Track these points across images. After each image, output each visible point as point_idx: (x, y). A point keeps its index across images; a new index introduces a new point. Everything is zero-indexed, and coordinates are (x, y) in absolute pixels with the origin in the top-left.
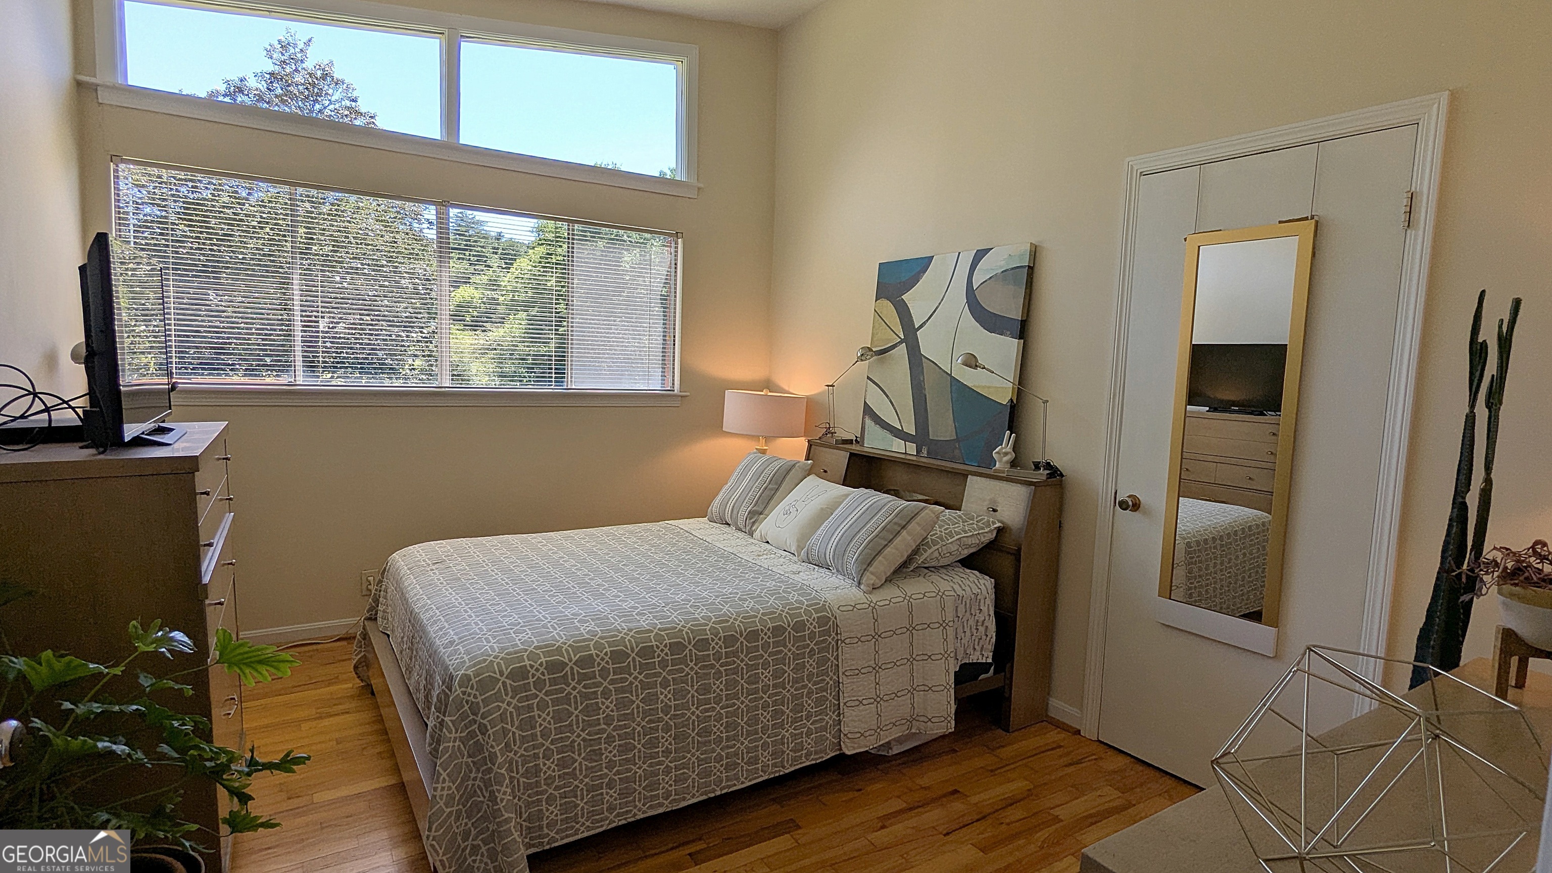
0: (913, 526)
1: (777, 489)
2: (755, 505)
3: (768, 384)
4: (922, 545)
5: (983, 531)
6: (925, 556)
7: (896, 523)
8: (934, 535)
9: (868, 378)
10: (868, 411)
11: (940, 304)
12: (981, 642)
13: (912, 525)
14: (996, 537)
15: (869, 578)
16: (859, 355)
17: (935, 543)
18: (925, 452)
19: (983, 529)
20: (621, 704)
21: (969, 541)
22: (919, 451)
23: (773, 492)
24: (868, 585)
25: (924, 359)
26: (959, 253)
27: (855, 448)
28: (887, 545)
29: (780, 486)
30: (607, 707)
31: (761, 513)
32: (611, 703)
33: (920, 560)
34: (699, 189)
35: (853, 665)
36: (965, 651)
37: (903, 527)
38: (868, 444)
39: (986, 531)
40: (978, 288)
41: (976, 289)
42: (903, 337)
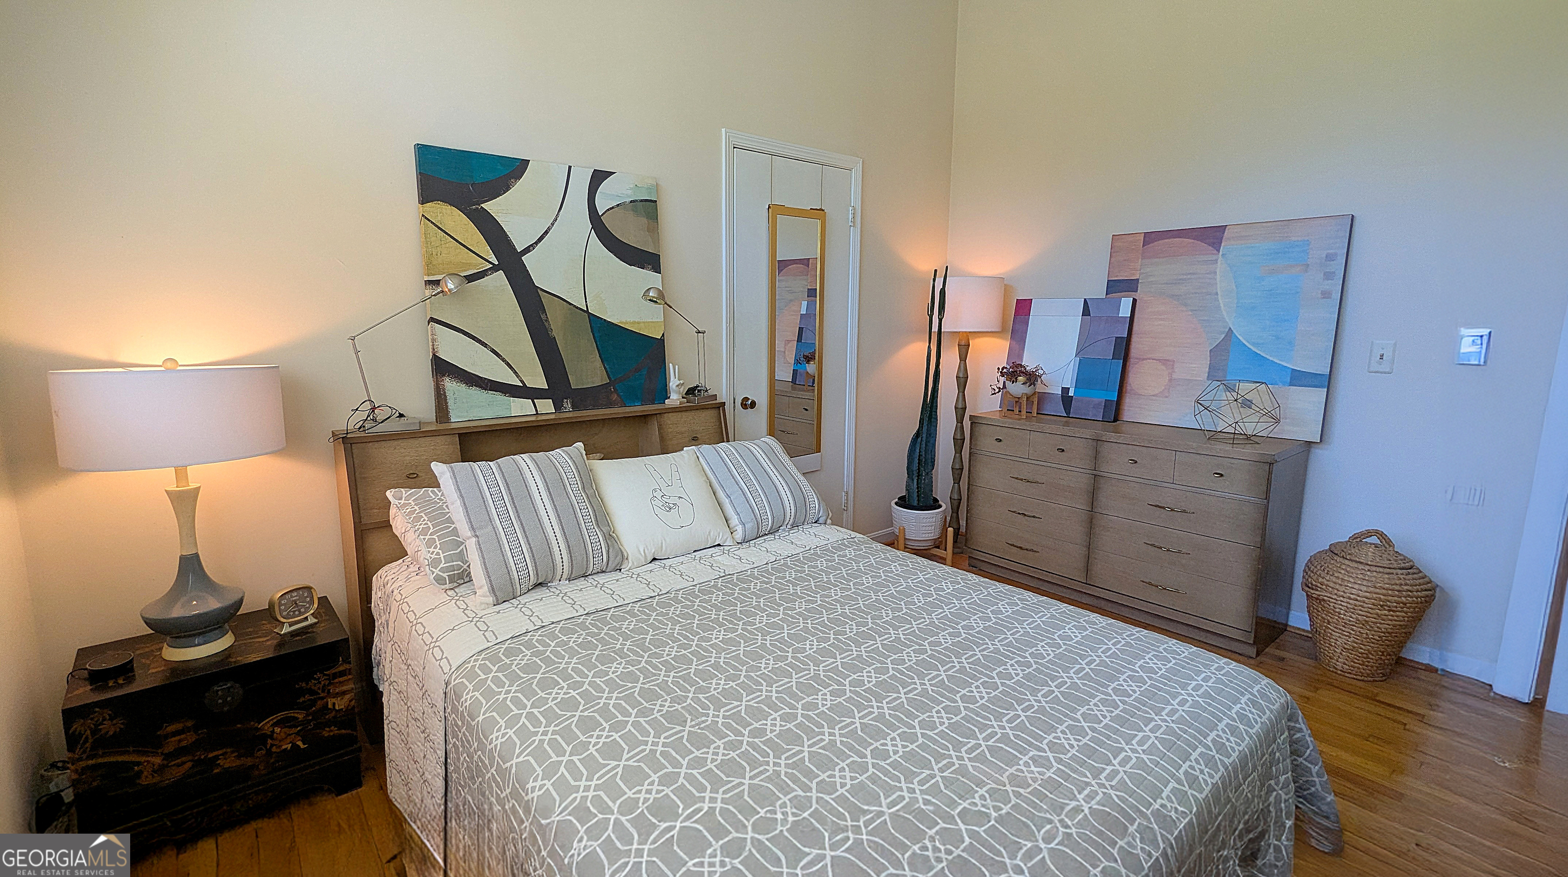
9: (431, 320)
10: (443, 367)
11: (552, 224)
18: (567, 405)
22: (558, 406)
25: (539, 291)
26: (570, 167)
38: (457, 417)
40: (604, 213)
41: (602, 215)
42: (497, 263)
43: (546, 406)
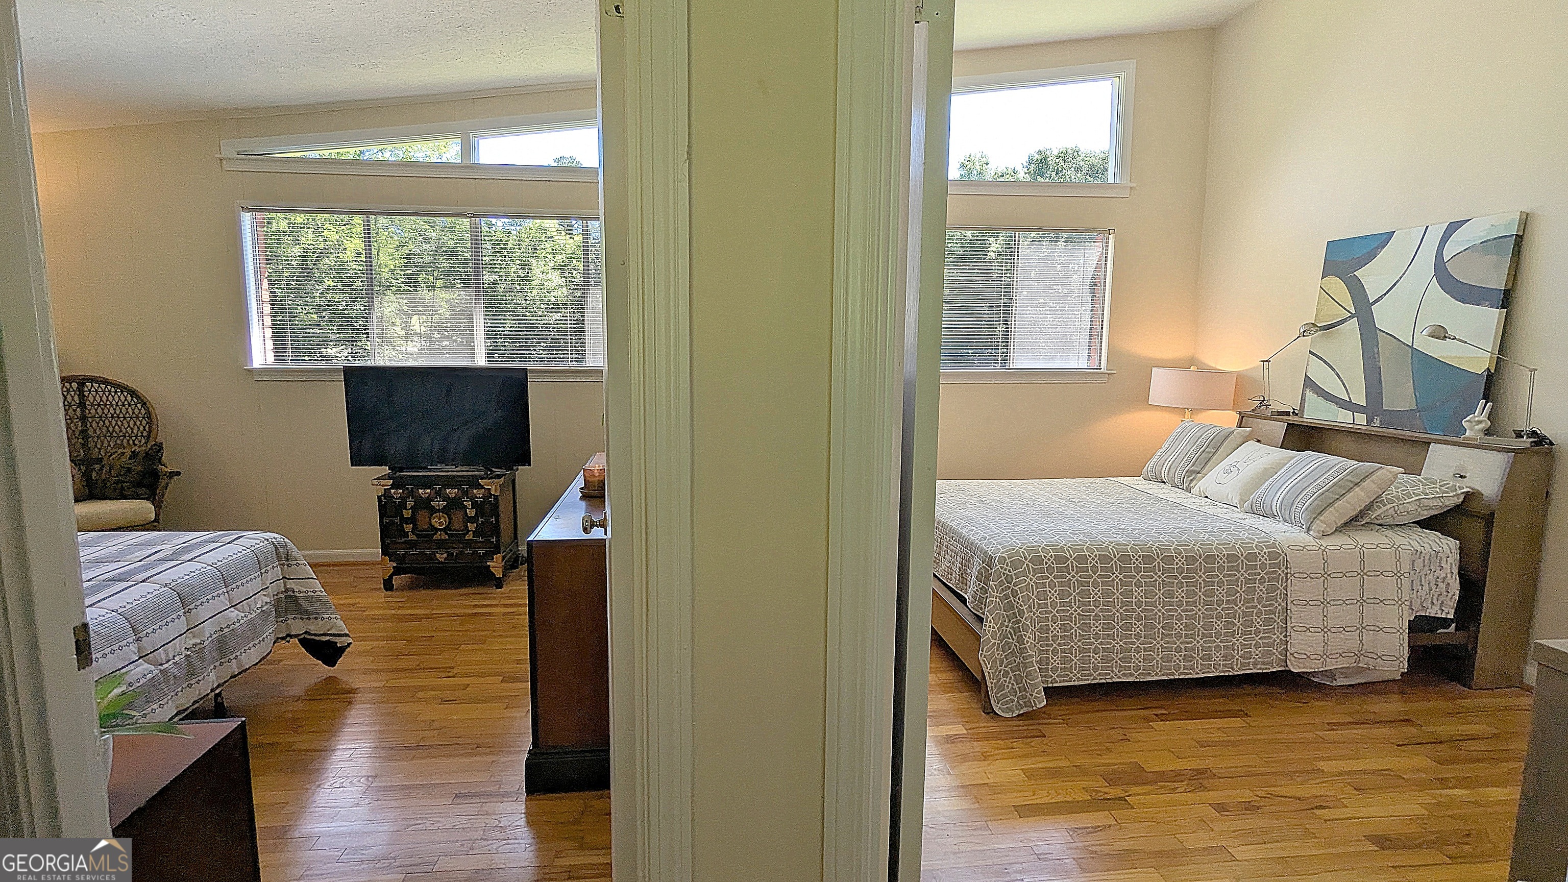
1: (1216, 452)
2: (1193, 465)
4: (1377, 502)
5: (1447, 495)
6: (1379, 512)
7: (1348, 481)
8: (1389, 494)
12: (1441, 599)
13: (1366, 482)
15: (1318, 527)
16: (1301, 331)
17: (1390, 501)
19: (1447, 492)
20: (1107, 594)
21: (1431, 503)
23: (1212, 454)
24: (1318, 532)
26: (1427, 227)
27: (1293, 419)
28: (1338, 498)
29: (1217, 449)
30: (1096, 594)
31: (1199, 472)
32: (1099, 591)
33: (1371, 516)
34: (1131, 188)
35: (1302, 596)
36: (1422, 603)
37: (1356, 484)
38: (1308, 415)
39: (1451, 495)
41: (1448, 261)
42: (1354, 312)
43: (1361, 419)
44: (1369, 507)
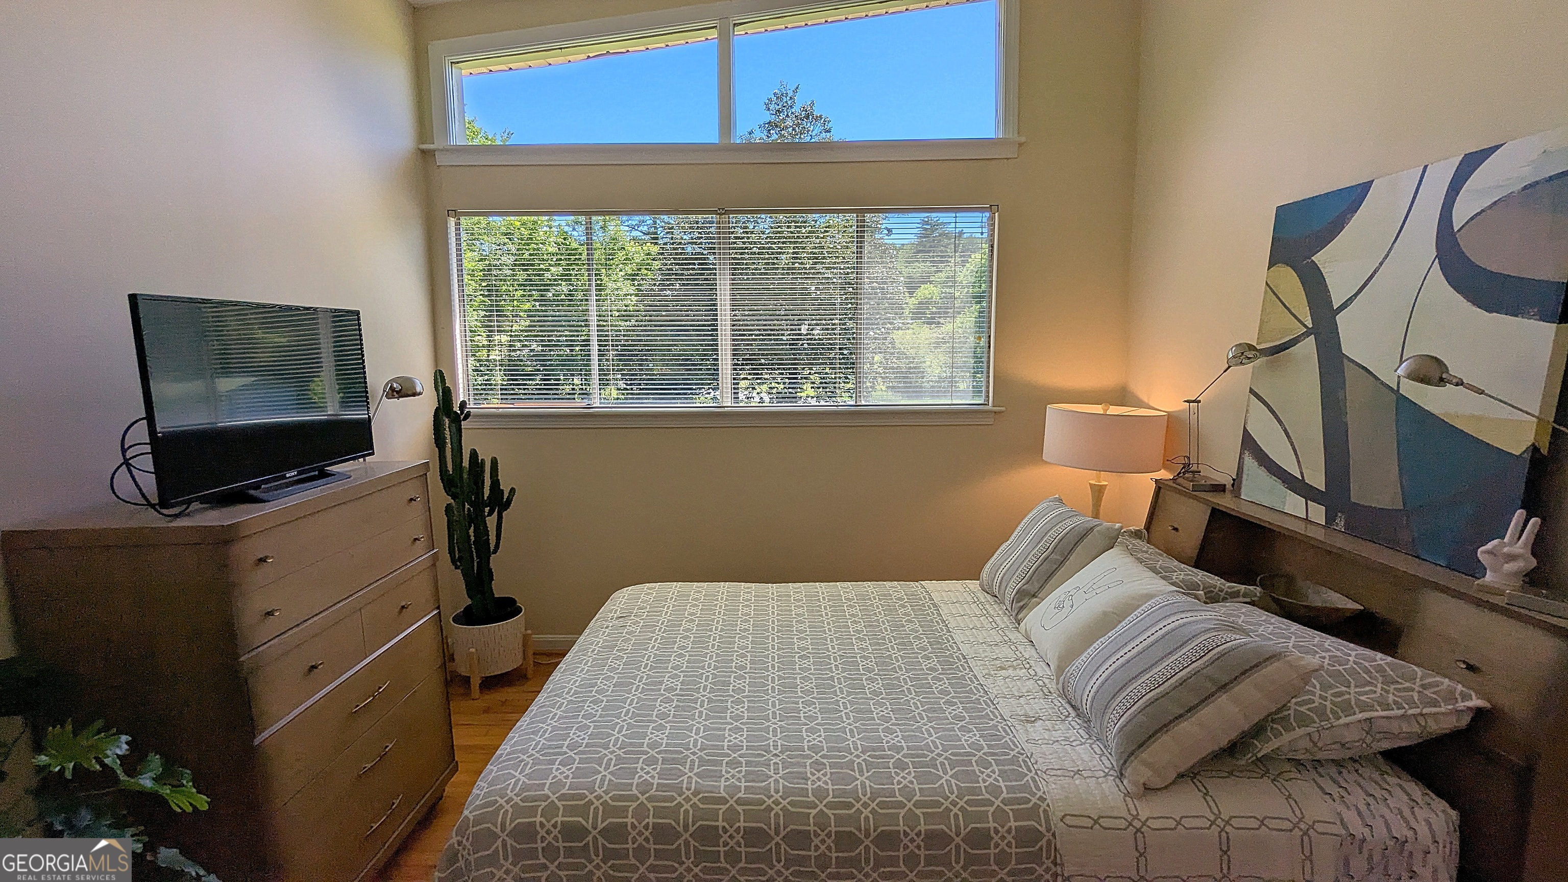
0: (1245, 688)
1: (1062, 563)
2: (1027, 583)
3: (1122, 396)
4: (1273, 721)
5: (1434, 710)
6: (1274, 744)
7: (1210, 678)
8: (1305, 703)
9: (1252, 391)
10: (1248, 442)
11: (1381, 264)
13: (1241, 686)
14: (1470, 727)
15: (1139, 772)
16: (1231, 355)
17: (1303, 720)
18: (1340, 523)
19: (1435, 704)
21: (1395, 727)
22: (1330, 519)
23: (1055, 566)
24: (1135, 783)
25: (1345, 361)
26: (1426, 167)
27: (1225, 502)
28: (1181, 716)
29: (1066, 558)
31: (1034, 596)
33: (1265, 748)
34: (1021, 145)
37: (1223, 687)
38: (1246, 495)
39: (1443, 710)
40: (1461, 228)
41: (1459, 231)
42: (1310, 326)
43: (1318, 513)
44: (1258, 730)
